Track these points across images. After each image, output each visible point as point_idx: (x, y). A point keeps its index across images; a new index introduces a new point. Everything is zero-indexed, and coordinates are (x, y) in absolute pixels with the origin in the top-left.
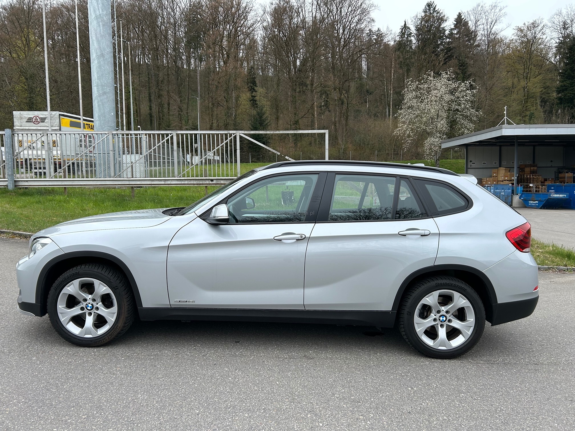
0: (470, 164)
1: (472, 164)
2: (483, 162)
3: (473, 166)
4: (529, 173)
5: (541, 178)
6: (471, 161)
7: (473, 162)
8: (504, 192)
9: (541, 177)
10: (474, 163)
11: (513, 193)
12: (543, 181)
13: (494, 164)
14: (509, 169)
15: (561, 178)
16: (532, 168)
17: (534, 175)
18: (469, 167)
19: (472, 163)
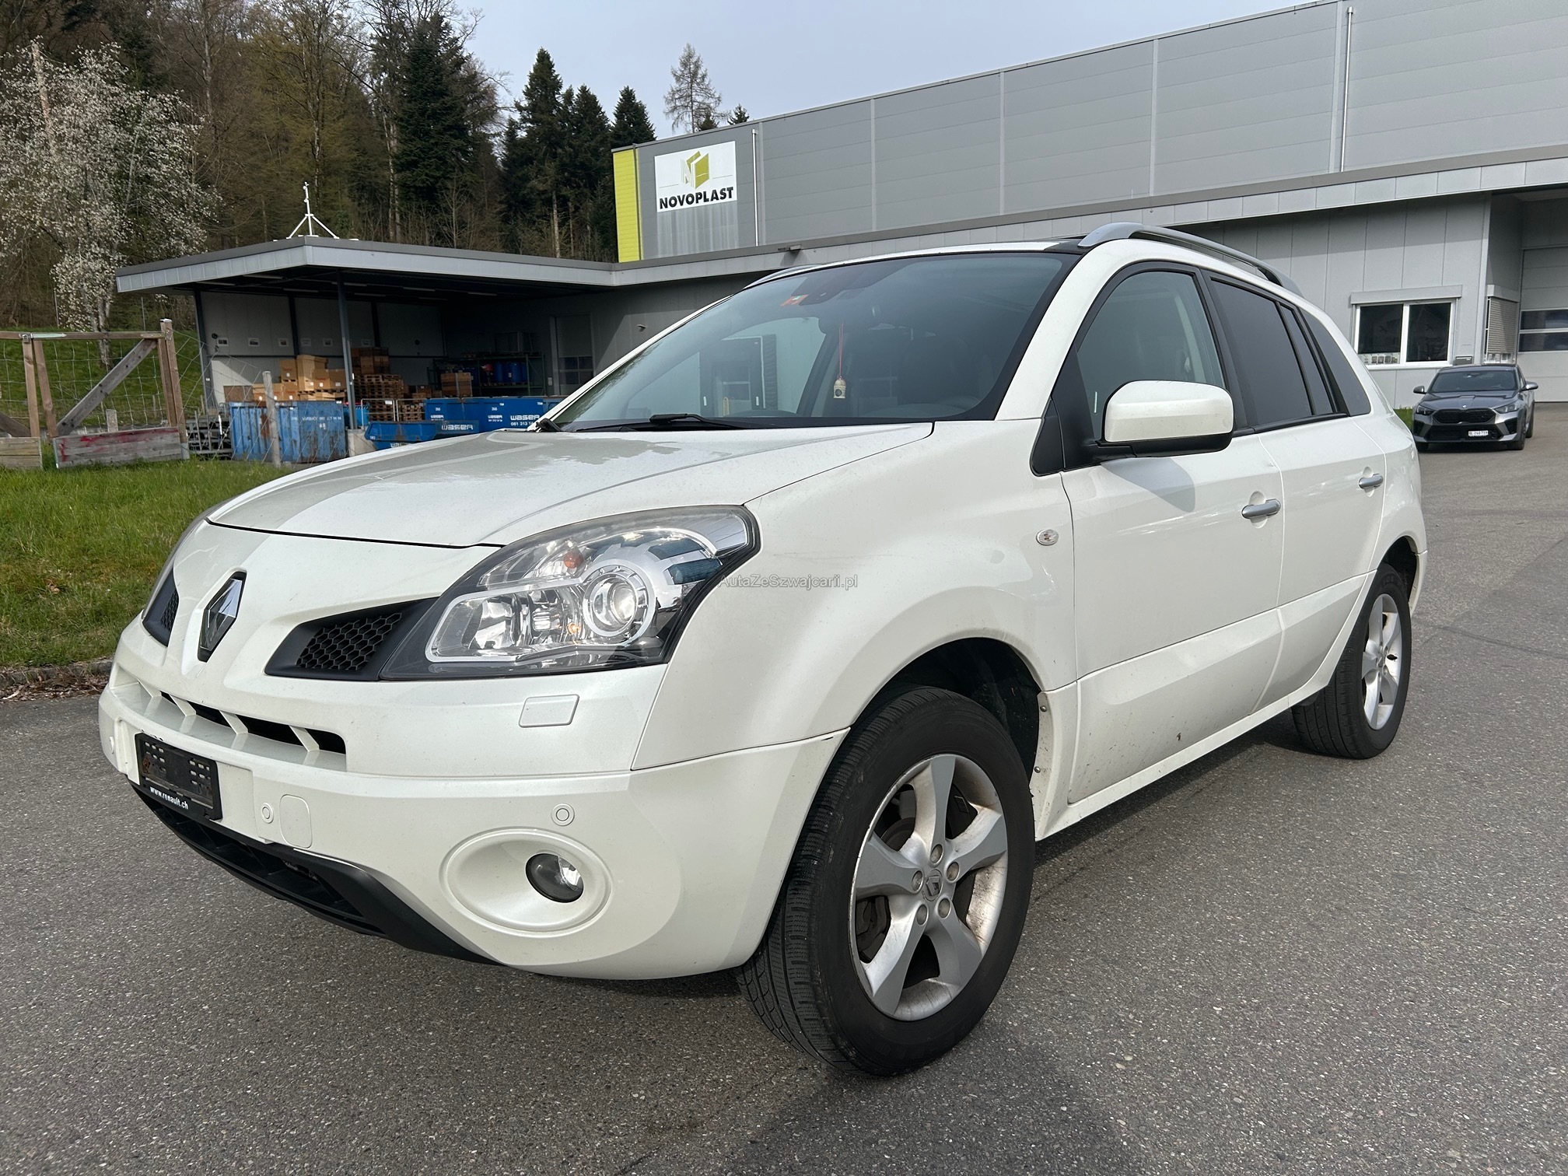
0: (212, 343)
1: (219, 345)
2: (250, 339)
3: (224, 349)
4: (372, 370)
5: (402, 385)
6: (215, 336)
7: (222, 339)
8: (326, 421)
9: (401, 382)
10: (225, 342)
11: (347, 424)
12: (407, 392)
13: (280, 345)
14: (324, 359)
15: (447, 384)
16: (377, 359)
17: (385, 375)
18: (213, 352)
19: (220, 342)
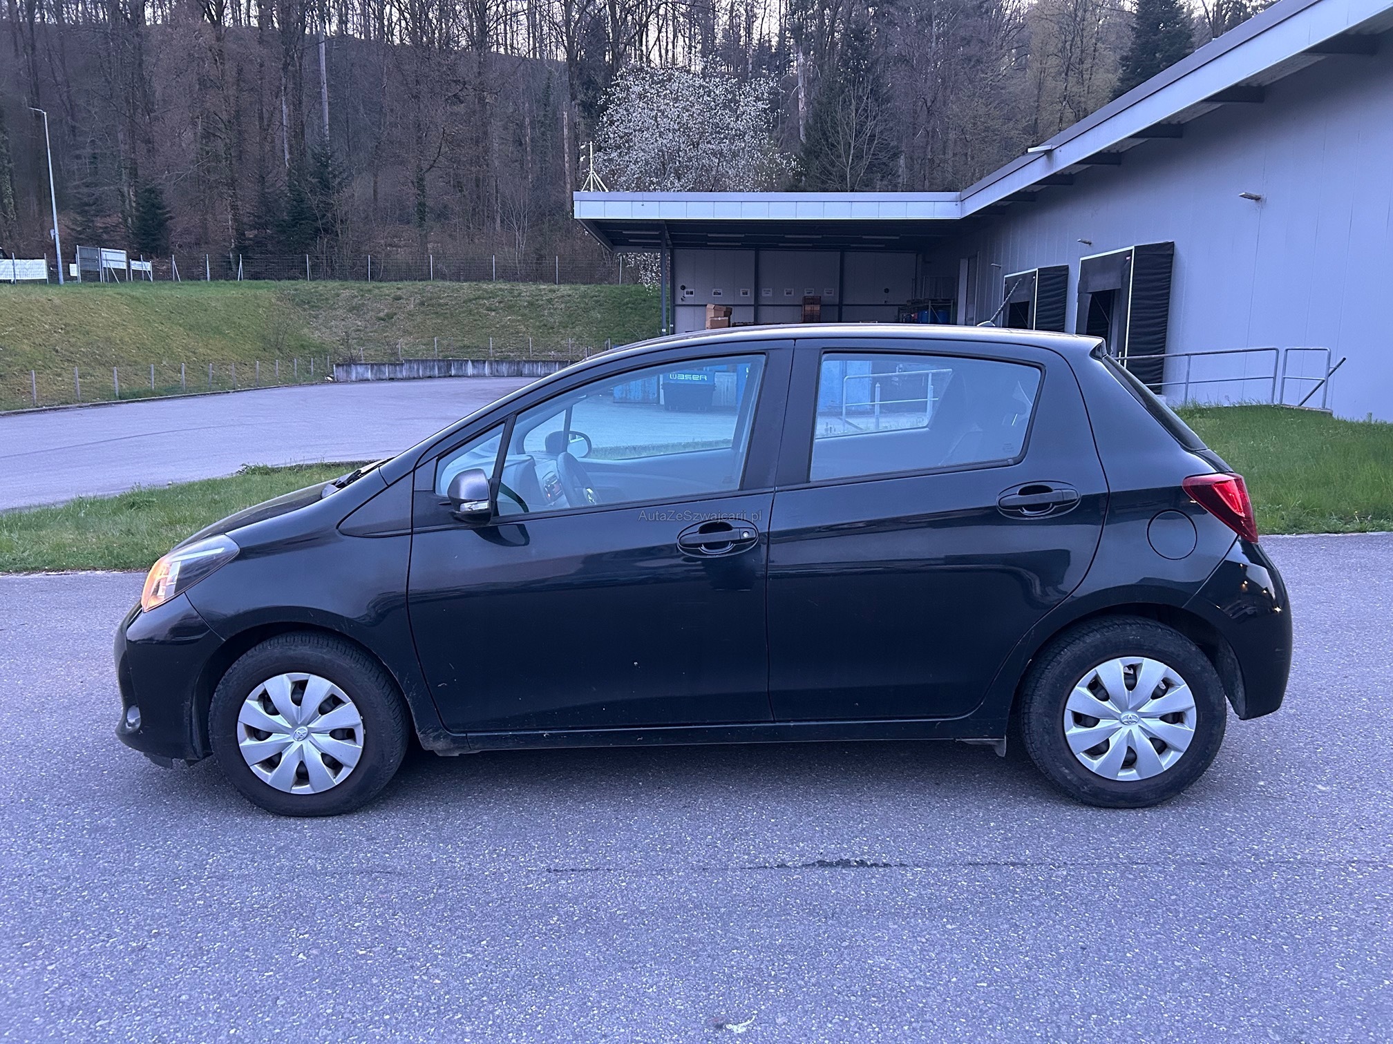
0: (680, 294)
1: (686, 296)
2: (714, 290)
3: (690, 299)
6: (683, 288)
7: (689, 290)
10: (692, 293)
13: (741, 295)
18: (679, 302)
19: (687, 293)
